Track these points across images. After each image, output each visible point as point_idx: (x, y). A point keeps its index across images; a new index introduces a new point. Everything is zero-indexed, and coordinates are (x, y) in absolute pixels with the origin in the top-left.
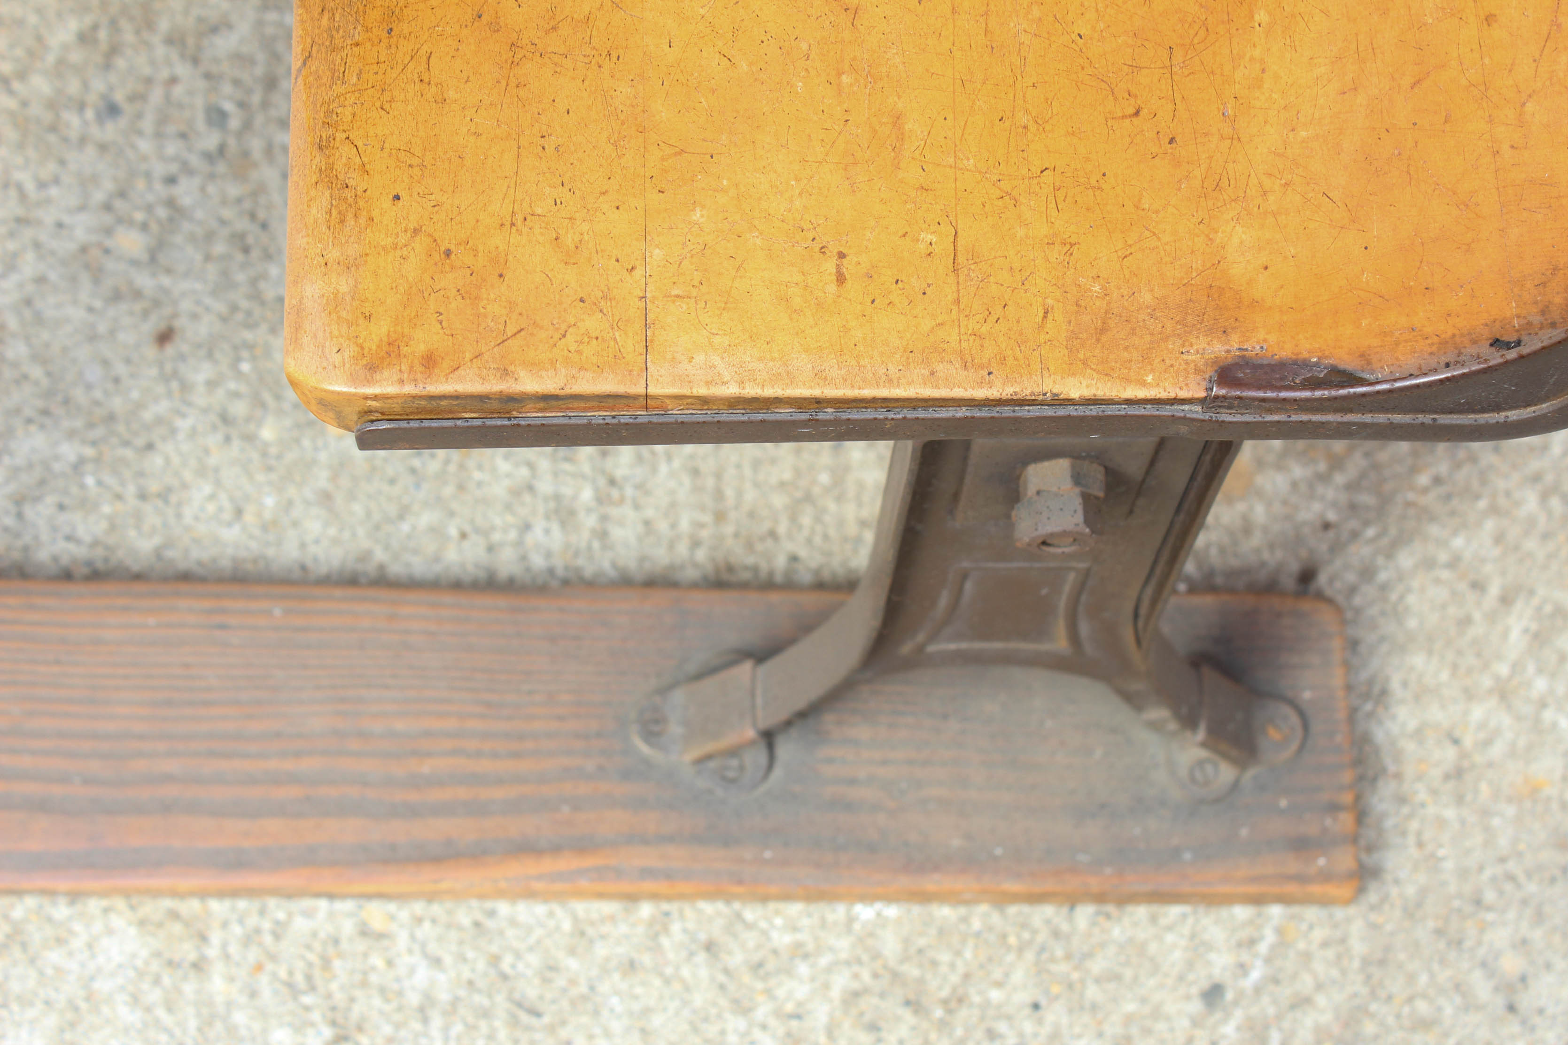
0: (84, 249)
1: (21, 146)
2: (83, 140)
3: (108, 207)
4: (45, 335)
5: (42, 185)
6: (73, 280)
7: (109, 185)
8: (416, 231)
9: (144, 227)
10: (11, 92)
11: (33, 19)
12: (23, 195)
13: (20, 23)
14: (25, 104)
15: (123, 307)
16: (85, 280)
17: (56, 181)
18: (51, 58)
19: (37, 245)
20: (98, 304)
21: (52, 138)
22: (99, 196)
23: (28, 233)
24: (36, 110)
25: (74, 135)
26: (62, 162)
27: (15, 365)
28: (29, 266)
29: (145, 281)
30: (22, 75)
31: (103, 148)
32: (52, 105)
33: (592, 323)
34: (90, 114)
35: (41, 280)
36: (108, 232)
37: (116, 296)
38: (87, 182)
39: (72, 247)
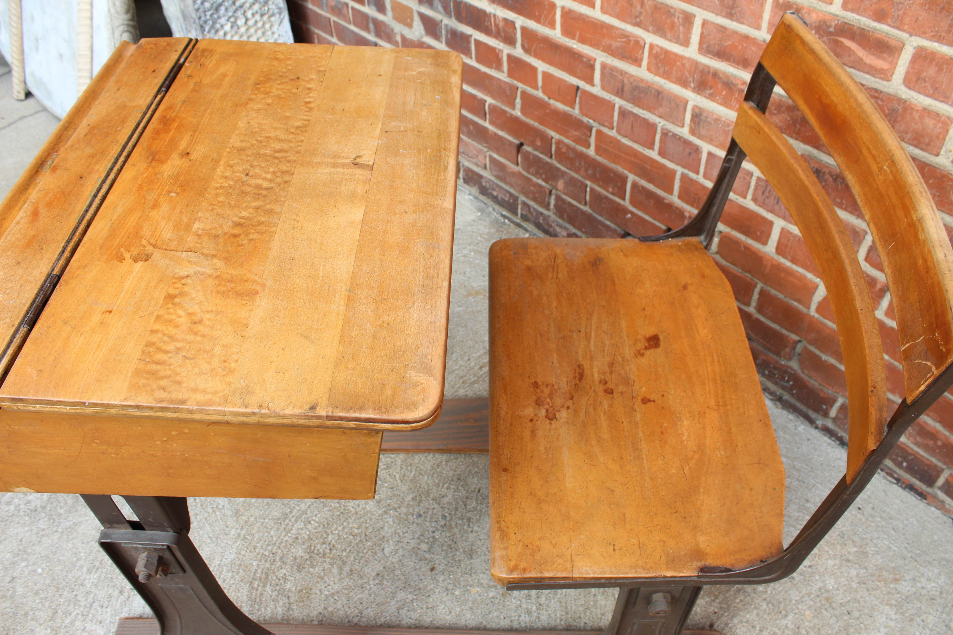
0: (413, 548)
1: (399, 524)
2: (413, 523)
3: (419, 538)
4: (405, 569)
5: (404, 533)
6: (411, 555)
7: (419, 533)
8: (520, 541)
9: (427, 543)
10: (397, 511)
11: (402, 495)
12: (399, 536)
13: (399, 495)
14: (400, 514)
15: (423, 562)
16: (414, 555)
17: (407, 532)
18: (406, 504)
19: (403, 547)
20: (417, 561)
21: (406, 522)
22: (417, 536)
23: (401, 544)
24: (402, 516)
25: (411, 521)
26: (408, 528)
27: (397, 576)
28: (401, 552)
29: (427, 556)
30: (399, 508)
31: (418, 524)
32: (406, 514)
33: (560, 561)
34: (415, 517)
35: (403, 556)
36: (419, 544)
37: (421, 560)
38: (414, 532)
39: (411, 548)
